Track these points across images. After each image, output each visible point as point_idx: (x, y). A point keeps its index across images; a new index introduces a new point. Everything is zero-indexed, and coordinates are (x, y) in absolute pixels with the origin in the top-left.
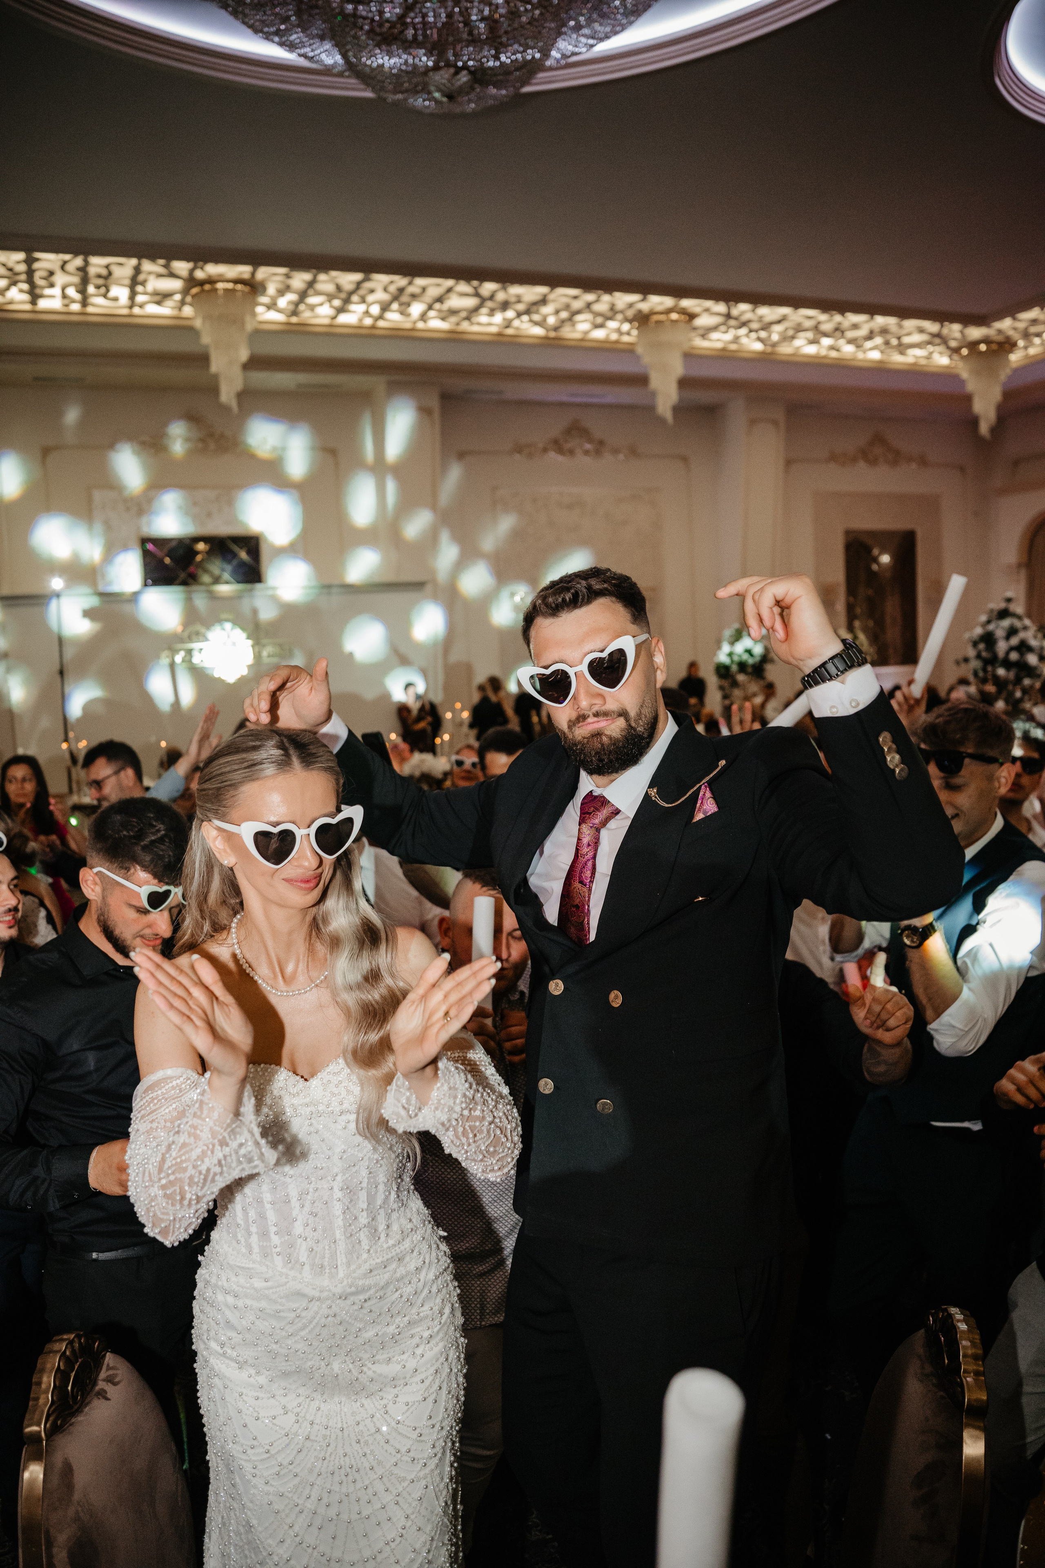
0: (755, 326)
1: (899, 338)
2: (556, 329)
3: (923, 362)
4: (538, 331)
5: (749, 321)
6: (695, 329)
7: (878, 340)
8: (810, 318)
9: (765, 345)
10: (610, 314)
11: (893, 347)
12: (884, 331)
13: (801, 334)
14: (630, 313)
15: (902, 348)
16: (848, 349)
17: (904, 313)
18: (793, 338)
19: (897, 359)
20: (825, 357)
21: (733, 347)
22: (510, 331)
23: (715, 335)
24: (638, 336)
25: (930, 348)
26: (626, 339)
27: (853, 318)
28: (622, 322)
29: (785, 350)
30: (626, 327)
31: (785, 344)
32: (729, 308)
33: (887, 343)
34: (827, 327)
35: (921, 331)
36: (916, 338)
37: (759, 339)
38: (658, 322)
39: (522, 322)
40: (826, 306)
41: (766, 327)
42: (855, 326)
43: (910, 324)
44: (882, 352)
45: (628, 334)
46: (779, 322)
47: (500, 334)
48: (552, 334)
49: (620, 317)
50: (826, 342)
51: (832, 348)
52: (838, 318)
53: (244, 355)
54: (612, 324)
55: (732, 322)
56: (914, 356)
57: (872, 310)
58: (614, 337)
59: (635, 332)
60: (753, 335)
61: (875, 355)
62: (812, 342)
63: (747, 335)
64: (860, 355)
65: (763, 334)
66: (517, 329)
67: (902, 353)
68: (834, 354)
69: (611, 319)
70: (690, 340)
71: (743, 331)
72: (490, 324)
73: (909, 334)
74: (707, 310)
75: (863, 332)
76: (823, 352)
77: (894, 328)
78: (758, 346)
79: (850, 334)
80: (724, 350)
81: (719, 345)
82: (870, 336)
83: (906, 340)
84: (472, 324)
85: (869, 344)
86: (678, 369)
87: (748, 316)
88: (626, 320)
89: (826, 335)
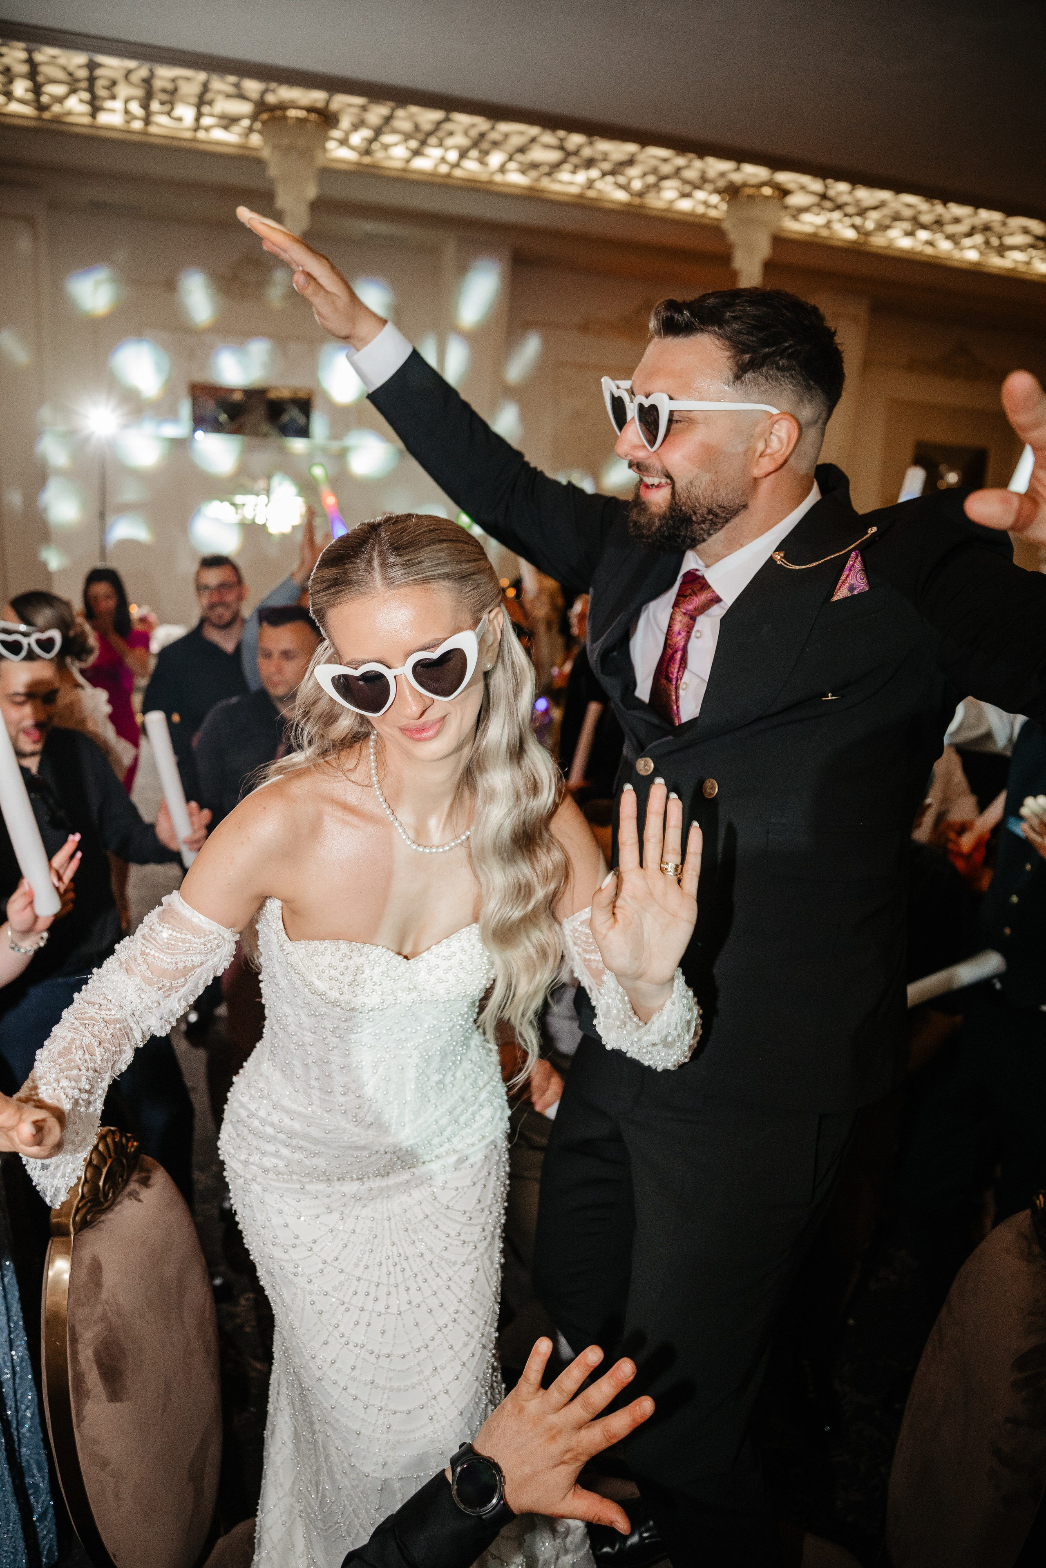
0: (850, 210)
1: (1000, 238)
2: (641, 194)
3: (1022, 268)
4: (621, 196)
5: (846, 204)
6: (786, 207)
7: (978, 239)
8: (909, 206)
9: (859, 233)
10: (698, 182)
11: (992, 248)
12: (986, 228)
13: (898, 223)
14: (721, 184)
15: (1002, 250)
16: (945, 246)
17: (1010, 210)
18: (888, 227)
19: (997, 262)
20: (920, 253)
21: (824, 233)
22: (591, 194)
23: (807, 217)
24: (728, 211)
25: (1034, 252)
26: (713, 213)
27: (956, 210)
28: (711, 193)
29: (878, 241)
30: (715, 199)
31: (879, 233)
32: (826, 187)
33: (987, 243)
34: (926, 219)
35: (1026, 231)
36: (1020, 239)
37: (854, 226)
38: (751, 197)
39: (606, 183)
40: (930, 193)
41: (862, 212)
42: (957, 220)
43: (1017, 222)
44: (981, 253)
45: (715, 207)
46: (875, 208)
47: (581, 196)
48: (637, 201)
49: (709, 187)
50: (923, 235)
51: (930, 243)
52: (939, 208)
53: (311, 192)
54: (700, 195)
55: (828, 204)
56: (1014, 260)
57: (977, 202)
58: (701, 209)
59: (724, 206)
60: (848, 221)
61: (972, 256)
62: (910, 234)
63: (840, 221)
64: (957, 255)
65: (858, 221)
66: (599, 191)
67: (1002, 256)
68: (929, 250)
69: (697, 187)
70: (779, 219)
71: (837, 215)
72: (571, 183)
73: (1011, 234)
74: (803, 188)
75: (963, 228)
76: (919, 248)
77: (997, 227)
78: (850, 234)
79: (951, 229)
80: (814, 235)
81: (809, 229)
82: (969, 234)
83: (1009, 241)
84: (554, 181)
85: (967, 242)
86: (764, 251)
87: (846, 198)
88: (718, 191)
89: (924, 227)
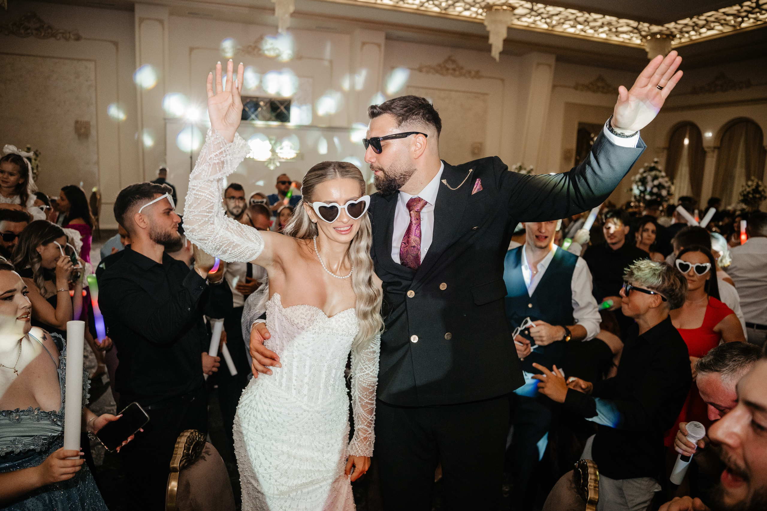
0: (545, 16)
1: (616, 28)
2: (446, 9)
3: (628, 41)
4: (437, 9)
5: (542, 13)
6: (515, 15)
7: (606, 28)
8: (573, 14)
9: (549, 26)
10: (473, 4)
11: (613, 32)
12: (609, 24)
13: (568, 22)
14: (483, 4)
15: (617, 34)
16: (590, 32)
17: (620, 16)
18: (563, 23)
19: (614, 39)
20: (578, 35)
21: (533, 26)
22: (422, 8)
23: (524, 19)
24: (486, 16)
25: (632, 35)
26: (480, 17)
27: (594, 16)
28: (479, 8)
29: (559, 29)
30: (480, 11)
31: (559, 26)
32: (533, 5)
33: (610, 30)
34: (581, 19)
35: (628, 25)
36: (625, 29)
37: (546, 23)
38: (496, 10)
39: (429, 4)
40: (582, 9)
41: (551, 17)
42: (595, 20)
43: (623, 21)
44: (607, 35)
45: (481, 15)
46: (557, 15)
47: (417, 9)
48: (443, 12)
49: (478, 5)
50: (580, 27)
51: (582, 30)
52: (587, 15)
53: (292, 9)
54: (474, 9)
55: (534, 13)
56: (623, 38)
57: (604, 12)
58: (474, 15)
59: (484, 14)
60: (543, 21)
61: (604, 36)
62: (572, 27)
63: (540, 20)
64: (596, 35)
65: (548, 20)
66: (427, 7)
67: (617, 36)
68: (583, 33)
69: (473, 6)
70: (512, 20)
71: (539, 18)
72: (413, 4)
73: (622, 27)
74: (521, 6)
75: (599, 23)
76: (578, 32)
77: (614, 23)
78: (545, 26)
79: (592, 24)
80: (528, 26)
81: (526, 24)
82: (602, 26)
83: (620, 29)
84: (404, 3)
85: (601, 30)
86: (504, 34)
87: (542, 10)
88: (483, 8)
89: (580, 23)
